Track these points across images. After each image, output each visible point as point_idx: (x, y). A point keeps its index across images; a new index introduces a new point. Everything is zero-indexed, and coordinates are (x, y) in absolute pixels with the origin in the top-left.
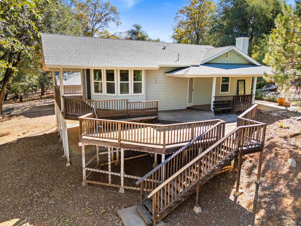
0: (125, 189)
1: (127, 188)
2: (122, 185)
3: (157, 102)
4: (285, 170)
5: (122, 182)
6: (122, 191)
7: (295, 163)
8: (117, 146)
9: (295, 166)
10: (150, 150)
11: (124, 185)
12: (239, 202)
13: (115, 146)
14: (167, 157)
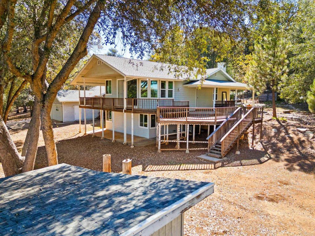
0: (190, 151)
1: (191, 149)
2: (187, 148)
3: (188, 102)
4: (273, 134)
5: (187, 146)
6: (187, 152)
7: (276, 130)
8: (185, 123)
9: (277, 132)
10: (207, 123)
11: (189, 148)
12: (256, 149)
13: (183, 123)
14: (217, 127)
